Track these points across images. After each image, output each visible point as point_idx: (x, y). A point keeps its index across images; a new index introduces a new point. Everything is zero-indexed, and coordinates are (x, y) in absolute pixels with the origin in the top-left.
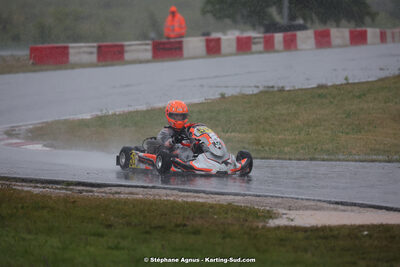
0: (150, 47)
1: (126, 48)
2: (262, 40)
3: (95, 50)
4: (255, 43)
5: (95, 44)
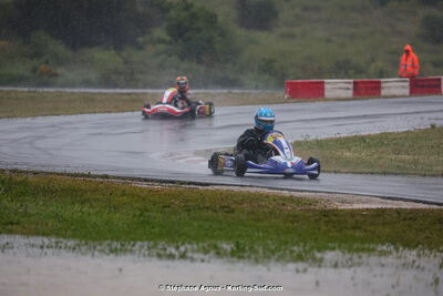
0: (407, 84)
1: (383, 85)
3: (351, 86)
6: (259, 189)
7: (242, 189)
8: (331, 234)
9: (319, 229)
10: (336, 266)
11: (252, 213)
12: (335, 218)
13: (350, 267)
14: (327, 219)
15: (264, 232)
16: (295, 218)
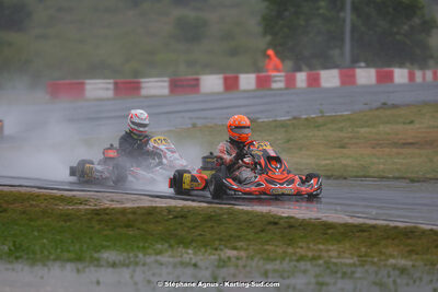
0: (166, 84)
1: (143, 85)
2: (282, 79)
3: (111, 86)
4: (275, 81)
5: (112, 81)
6: (28, 189)
7: (13, 189)
8: (105, 233)
9: (92, 227)
10: (114, 265)
11: (24, 212)
12: (108, 217)
13: (128, 266)
14: (99, 218)
15: (39, 231)
16: (67, 217)
